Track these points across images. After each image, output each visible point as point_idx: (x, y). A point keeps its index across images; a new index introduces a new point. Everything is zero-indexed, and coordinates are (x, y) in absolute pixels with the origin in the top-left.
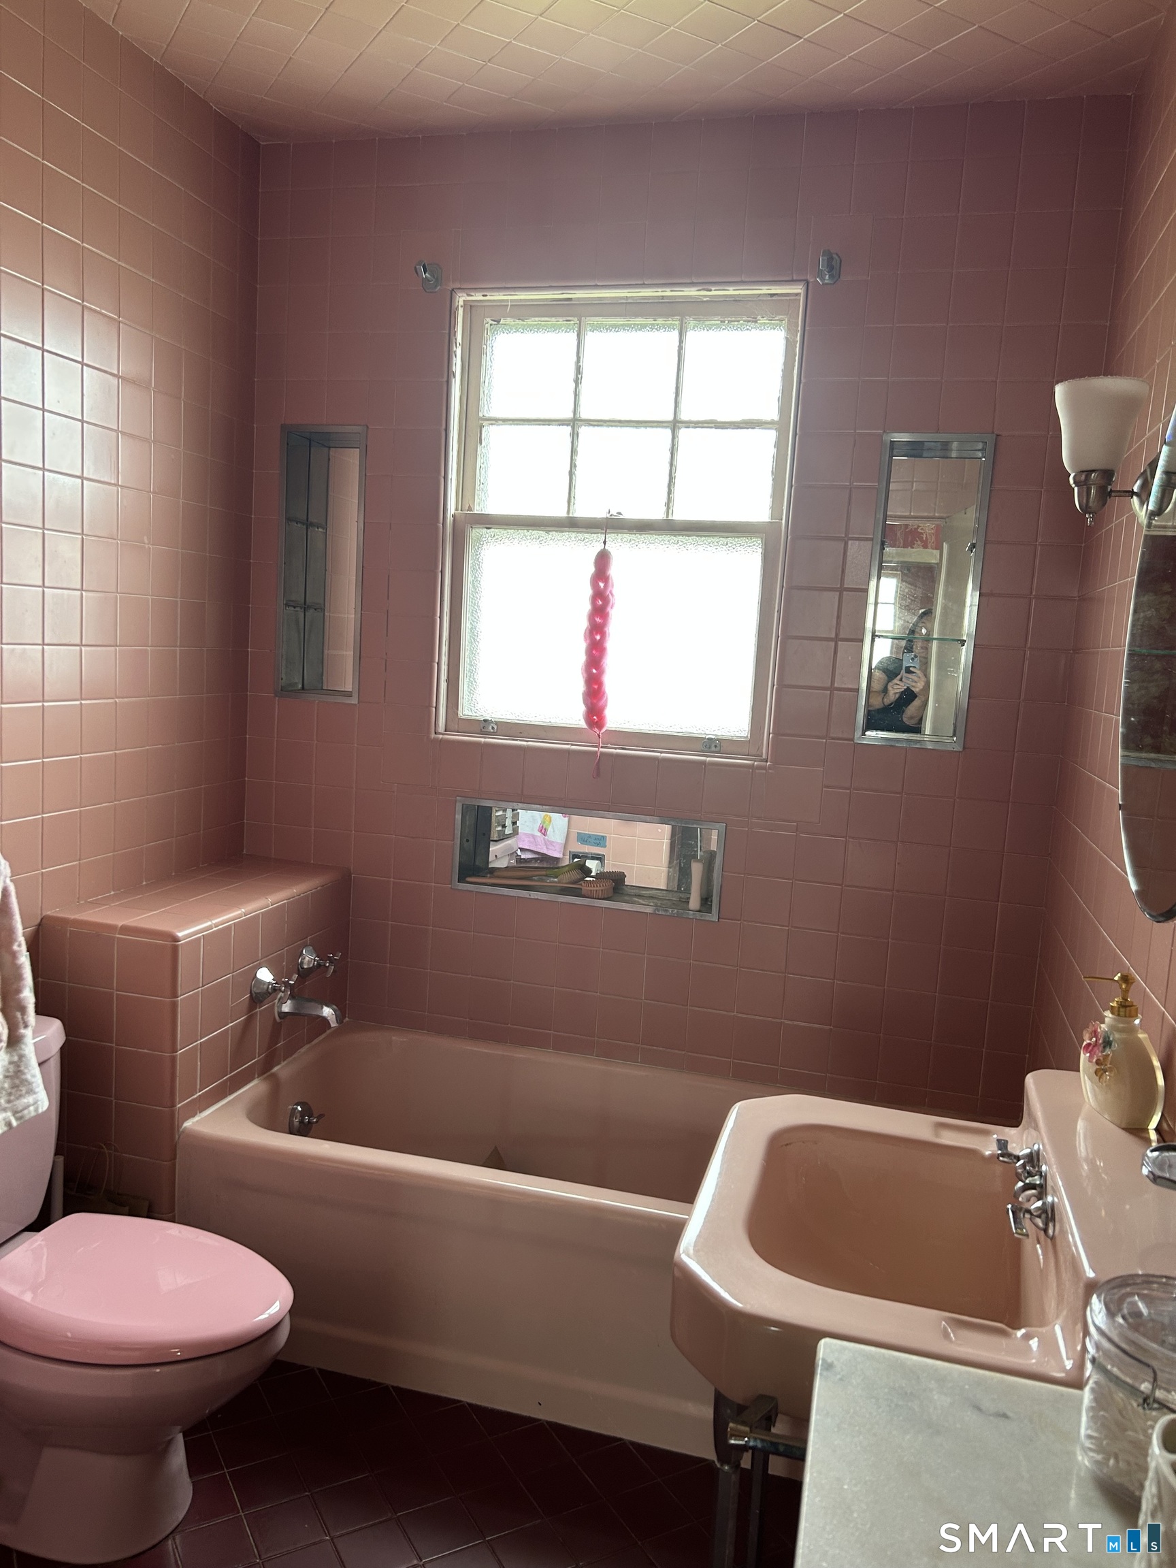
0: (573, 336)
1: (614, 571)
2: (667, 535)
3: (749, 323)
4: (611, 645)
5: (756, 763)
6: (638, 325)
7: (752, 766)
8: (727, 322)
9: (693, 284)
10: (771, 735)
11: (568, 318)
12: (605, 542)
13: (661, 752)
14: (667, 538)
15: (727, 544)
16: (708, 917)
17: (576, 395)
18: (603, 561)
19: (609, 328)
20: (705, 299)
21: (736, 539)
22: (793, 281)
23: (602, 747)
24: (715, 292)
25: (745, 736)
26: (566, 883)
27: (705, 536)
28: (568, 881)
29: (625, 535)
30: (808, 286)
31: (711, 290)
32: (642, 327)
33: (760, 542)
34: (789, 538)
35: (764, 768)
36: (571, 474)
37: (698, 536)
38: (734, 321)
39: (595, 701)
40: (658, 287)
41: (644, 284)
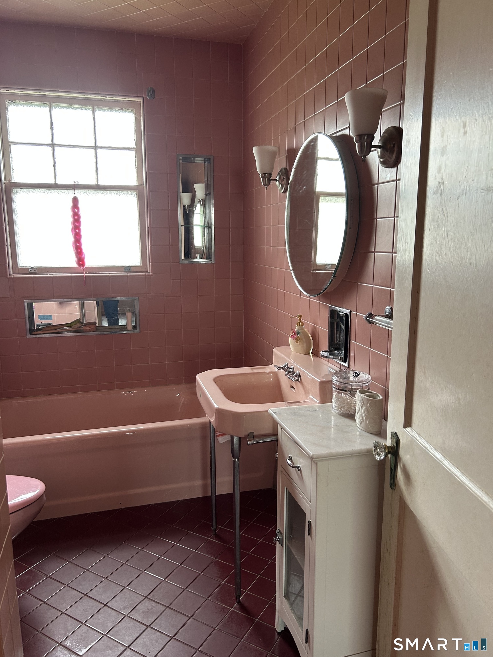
0: (47, 109)
1: (80, 205)
2: (99, 190)
3: (120, 110)
4: (83, 233)
5: (146, 274)
6: (75, 107)
7: (145, 275)
8: (111, 109)
9: (99, 94)
10: (150, 263)
11: (45, 102)
12: (75, 194)
13: (110, 273)
14: (99, 191)
15: (123, 194)
16: (136, 331)
17: (52, 134)
18: (75, 201)
19: (62, 107)
20: (104, 100)
21: (127, 192)
22: (138, 96)
23: (85, 274)
24: (108, 98)
25: (140, 264)
26: (76, 328)
27: (114, 191)
28: (77, 327)
29: (82, 191)
30: (143, 99)
31: (106, 97)
32: (77, 108)
33: (135, 193)
34: (148, 192)
35: (150, 275)
36: (54, 166)
37: (111, 191)
38: (114, 109)
39: (80, 256)
40: (85, 94)
41: (79, 92)
